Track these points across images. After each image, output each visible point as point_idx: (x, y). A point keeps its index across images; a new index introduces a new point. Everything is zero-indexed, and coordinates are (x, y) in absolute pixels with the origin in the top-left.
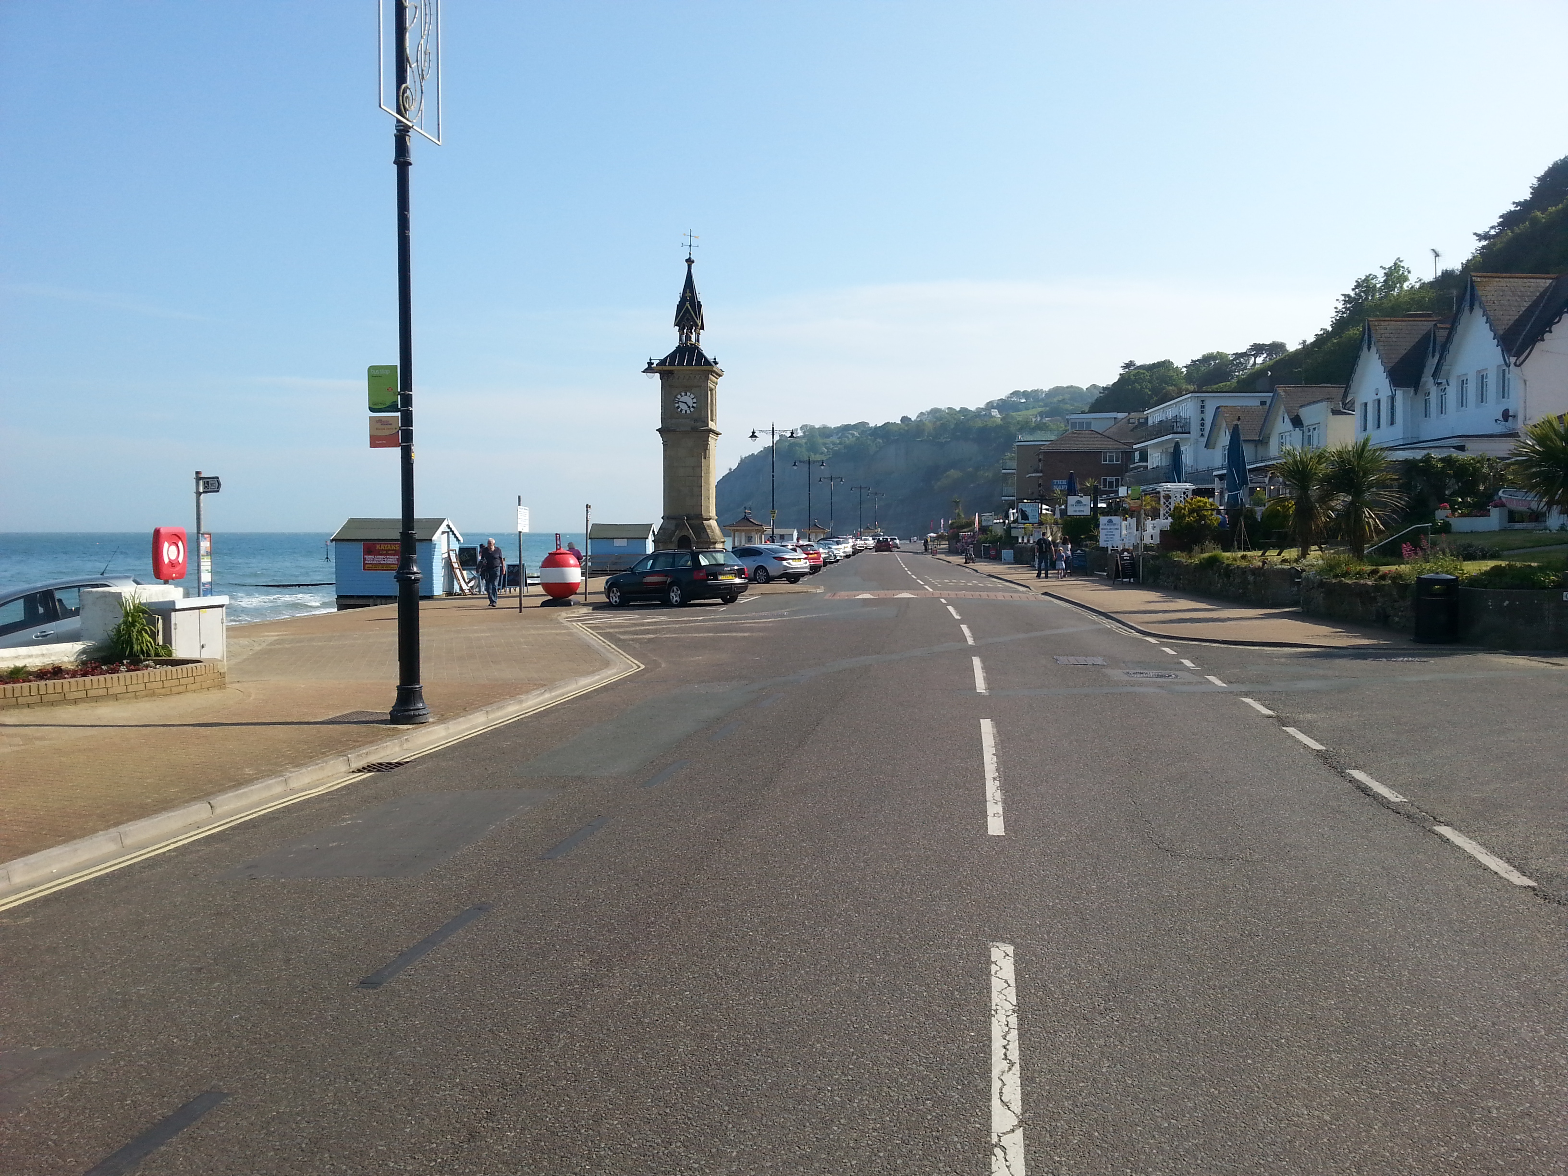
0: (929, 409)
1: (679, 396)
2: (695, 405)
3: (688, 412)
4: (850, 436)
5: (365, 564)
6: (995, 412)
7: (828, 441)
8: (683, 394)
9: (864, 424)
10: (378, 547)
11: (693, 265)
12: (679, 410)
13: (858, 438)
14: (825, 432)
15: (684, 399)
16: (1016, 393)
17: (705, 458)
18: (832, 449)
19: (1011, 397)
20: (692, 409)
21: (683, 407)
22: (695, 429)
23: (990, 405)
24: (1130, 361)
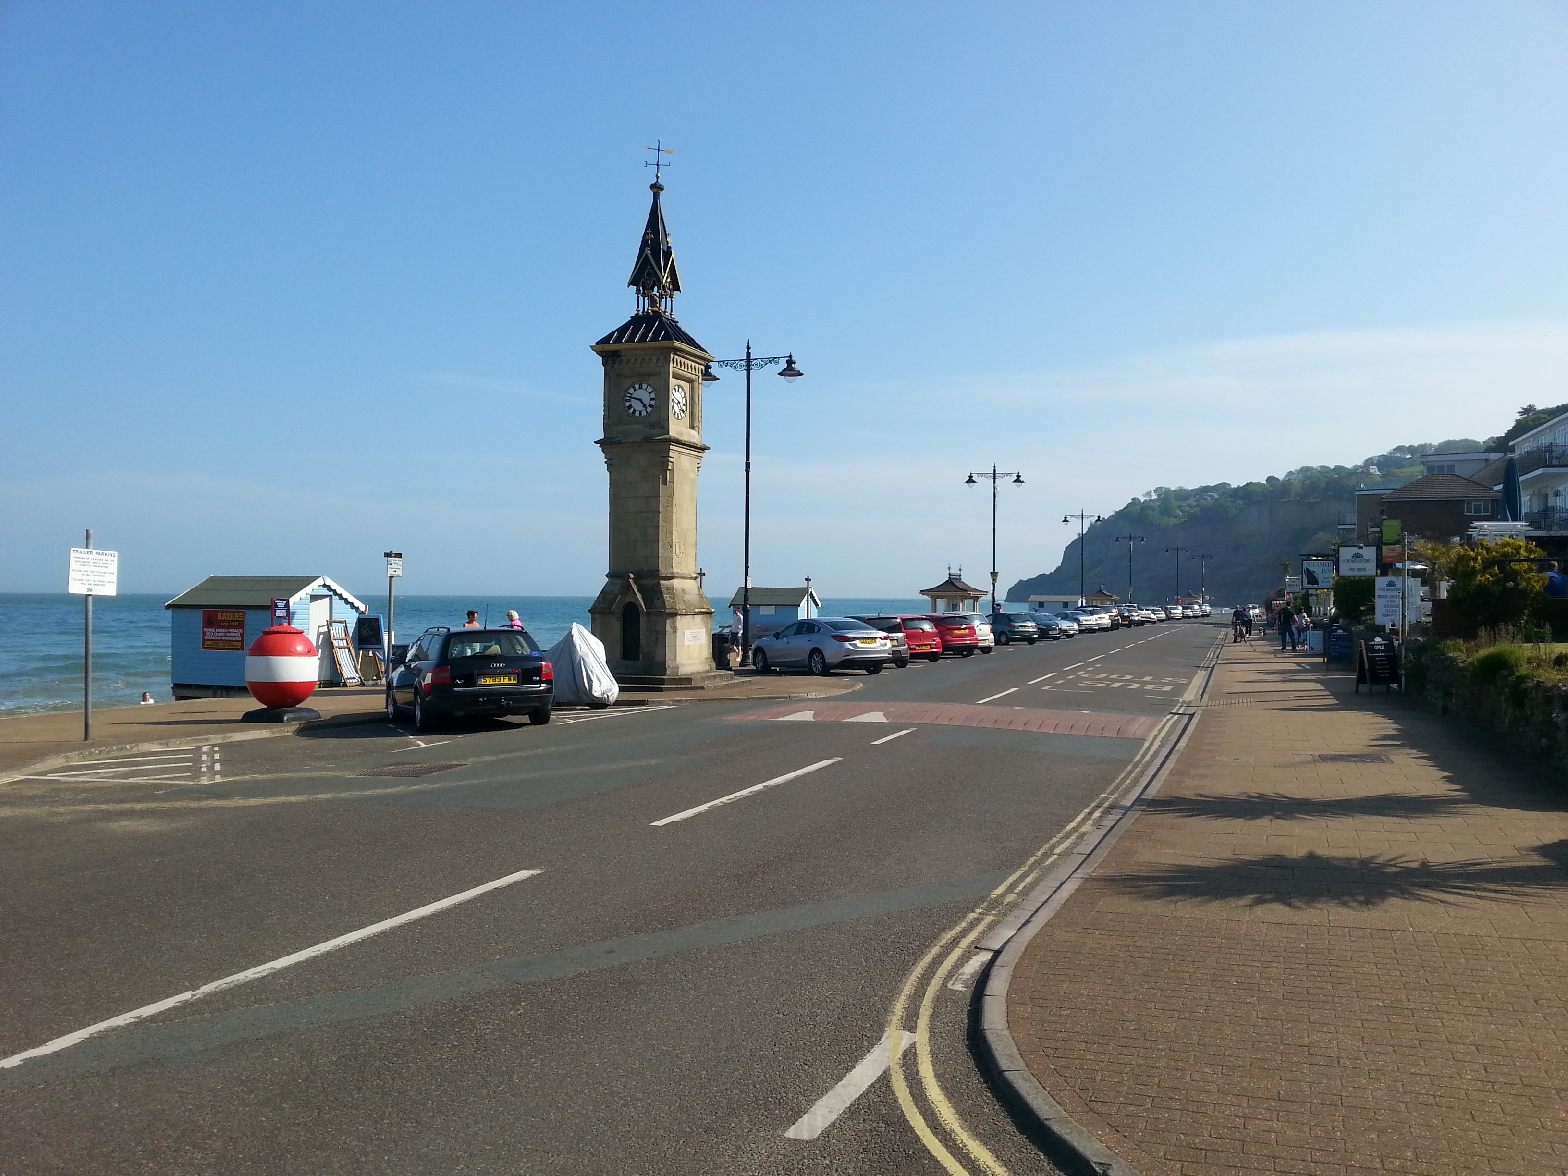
0: (1298, 468)
1: (631, 391)
2: (653, 403)
3: (644, 413)
4: (1208, 498)
5: (204, 640)
6: (1374, 470)
7: (1184, 503)
8: (637, 386)
9: (1224, 485)
10: (219, 615)
11: (662, 193)
12: (631, 411)
13: (1216, 500)
14: (1182, 494)
15: (639, 394)
16: (1399, 449)
17: (665, 483)
18: (1187, 512)
19: (1394, 453)
20: (649, 409)
21: (637, 406)
22: (648, 439)
23: (1369, 462)
24: (1530, 406)
